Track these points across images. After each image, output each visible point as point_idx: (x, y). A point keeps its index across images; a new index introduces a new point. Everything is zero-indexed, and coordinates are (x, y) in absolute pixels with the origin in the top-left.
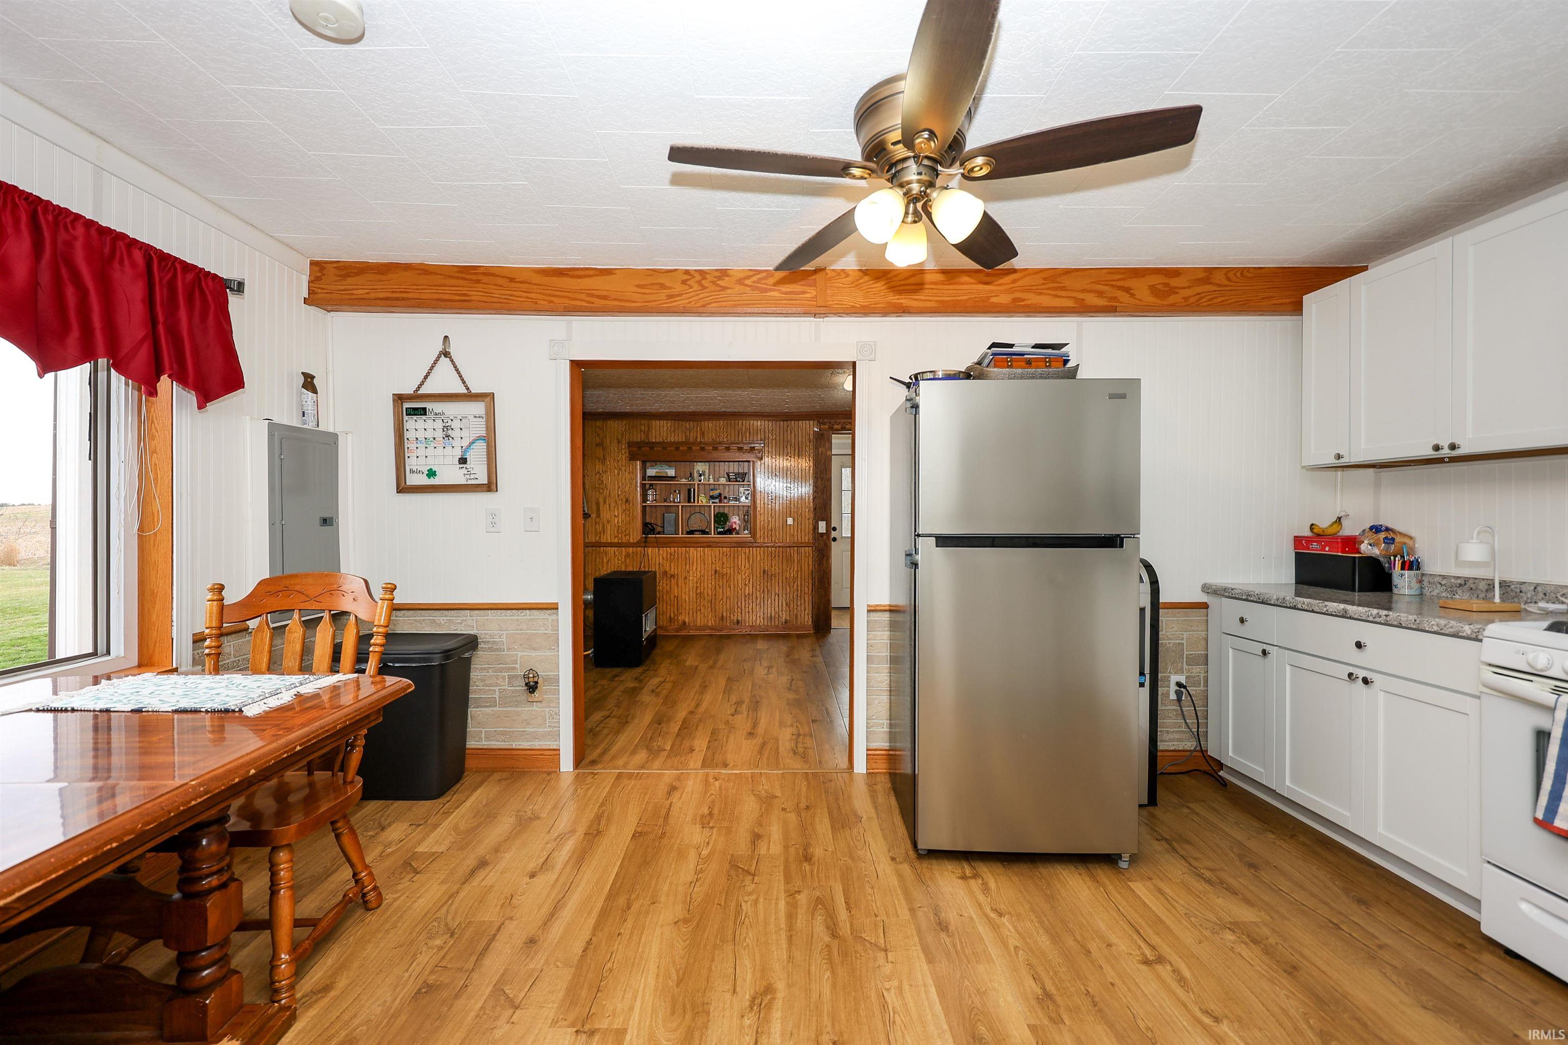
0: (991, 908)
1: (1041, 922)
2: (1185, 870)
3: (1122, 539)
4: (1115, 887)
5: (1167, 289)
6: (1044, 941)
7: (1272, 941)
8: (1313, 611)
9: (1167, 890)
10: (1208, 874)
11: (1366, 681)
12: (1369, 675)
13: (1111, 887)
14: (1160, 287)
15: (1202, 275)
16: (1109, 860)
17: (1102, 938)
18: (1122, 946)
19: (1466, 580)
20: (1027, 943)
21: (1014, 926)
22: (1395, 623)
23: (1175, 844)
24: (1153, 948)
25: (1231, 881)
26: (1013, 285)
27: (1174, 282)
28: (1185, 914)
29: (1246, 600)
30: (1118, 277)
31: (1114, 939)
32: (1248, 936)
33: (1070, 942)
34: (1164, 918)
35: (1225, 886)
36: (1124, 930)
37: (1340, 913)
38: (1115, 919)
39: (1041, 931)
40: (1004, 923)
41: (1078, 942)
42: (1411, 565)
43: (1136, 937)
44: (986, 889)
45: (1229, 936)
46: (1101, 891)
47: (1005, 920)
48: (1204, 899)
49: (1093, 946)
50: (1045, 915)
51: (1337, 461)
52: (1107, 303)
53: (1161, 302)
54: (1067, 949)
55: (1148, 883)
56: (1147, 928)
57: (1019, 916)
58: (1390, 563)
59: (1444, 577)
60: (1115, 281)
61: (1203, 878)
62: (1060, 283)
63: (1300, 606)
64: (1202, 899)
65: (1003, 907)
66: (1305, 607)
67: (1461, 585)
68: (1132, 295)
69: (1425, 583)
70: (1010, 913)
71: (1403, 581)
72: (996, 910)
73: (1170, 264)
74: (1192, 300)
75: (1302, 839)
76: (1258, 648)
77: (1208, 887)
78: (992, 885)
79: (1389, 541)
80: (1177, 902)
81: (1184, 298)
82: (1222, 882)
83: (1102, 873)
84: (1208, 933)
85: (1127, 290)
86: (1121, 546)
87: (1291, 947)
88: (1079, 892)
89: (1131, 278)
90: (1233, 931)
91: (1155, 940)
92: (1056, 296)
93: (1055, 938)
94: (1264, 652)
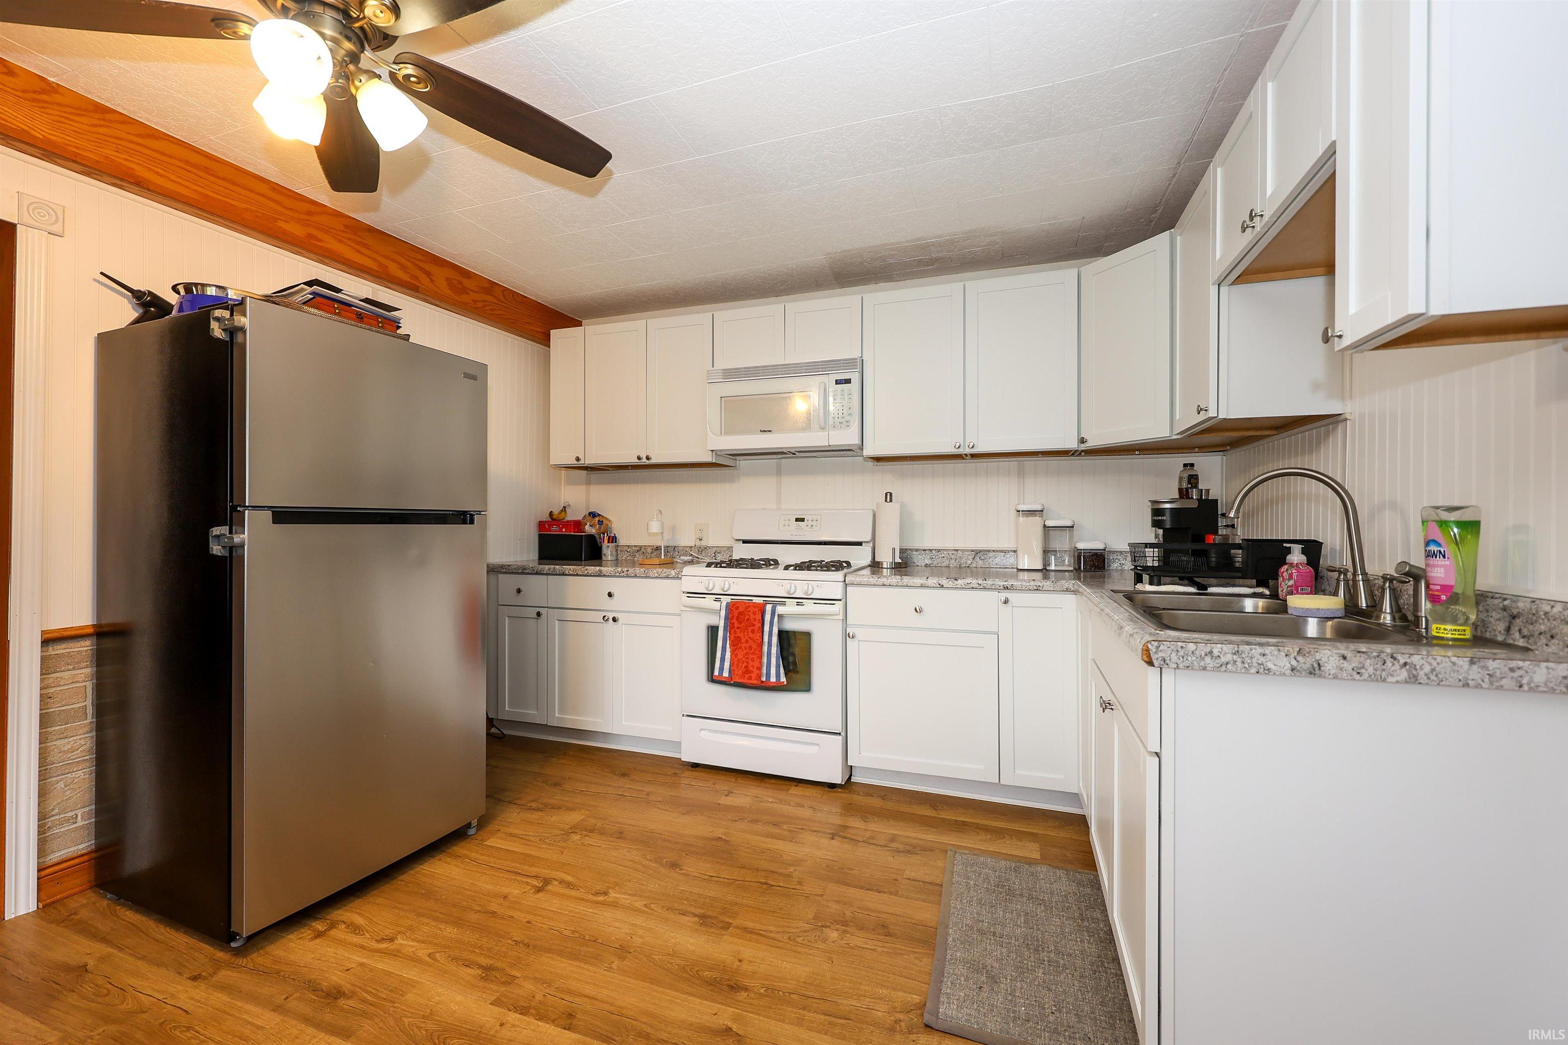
0: (377, 941)
1: (436, 919)
2: (517, 811)
3: (472, 516)
4: (477, 852)
5: (460, 286)
6: (450, 931)
7: (599, 825)
8: (577, 575)
9: (516, 831)
10: (534, 805)
11: (614, 620)
12: (615, 615)
13: (473, 854)
14: (455, 282)
15: (487, 285)
16: (459, 835)
17: (496, 896)
18: (514, 891)
19: (641, 547)
20: (436, 944)
21: (413, 940)
22: (633, 575)
23: (496, 796)
24: (536, 877)
25: (552, 801)
26: (308, 218)
27: (467, 283)
28: (540, 840)
29: (523, 573)
30: (419, 257)
31: (506, 890)
32: (586, 830)
33: (473, 917)
34: (528, 852)
35: (550, 807)
36: (507, 879)
37: (619, 787)
38: (495, 876)
39: (442, 926)
40: (401, 944)
41: (480, 911)
42: (613, 539)
43: (519, 878)
44: (355, 929)
45: (576, 837)
46: (468, 863)
47: (400, 941)
48: (544, 822)
49: (494, 907)
50: (435, 911)
51: (576, 463)
52: (409, 280)
53: (455, 297)
54: (476, 923)
55: (499, 835)
56: (523, 866)
57: (410, 928)
58: (600, 538)
59: (629, 546)
60: (416, 259)
61: (534, 809)
62: (361, 238)
63: (567, 572)
64: (542, 824)
65: (388, 932)
66: (571, 572)
67: (638, 551)
68: (432, 281)
69: (619, 552)
70: (399, 932)
71: (608, 551)
72: (383, 939)
73: (465, 264)
74: (479, 305)
75: (571, 753)
76: (533, 612)
77: (541, 814)
78: (359, 920)
79: (600, 523)
80: (529, 836)
81: (473, 301)
82: (546, 805)
83: (459, 849)
84: (562, 844)
85: (428, 274)
86: (472, 522)
87: (610, 822)
88: (450, 873)
89: (431, 263)
90: (576, 833)
91: (534, 871)
92: (358, 251)
93: (458, 922)
94: (539, 614)
